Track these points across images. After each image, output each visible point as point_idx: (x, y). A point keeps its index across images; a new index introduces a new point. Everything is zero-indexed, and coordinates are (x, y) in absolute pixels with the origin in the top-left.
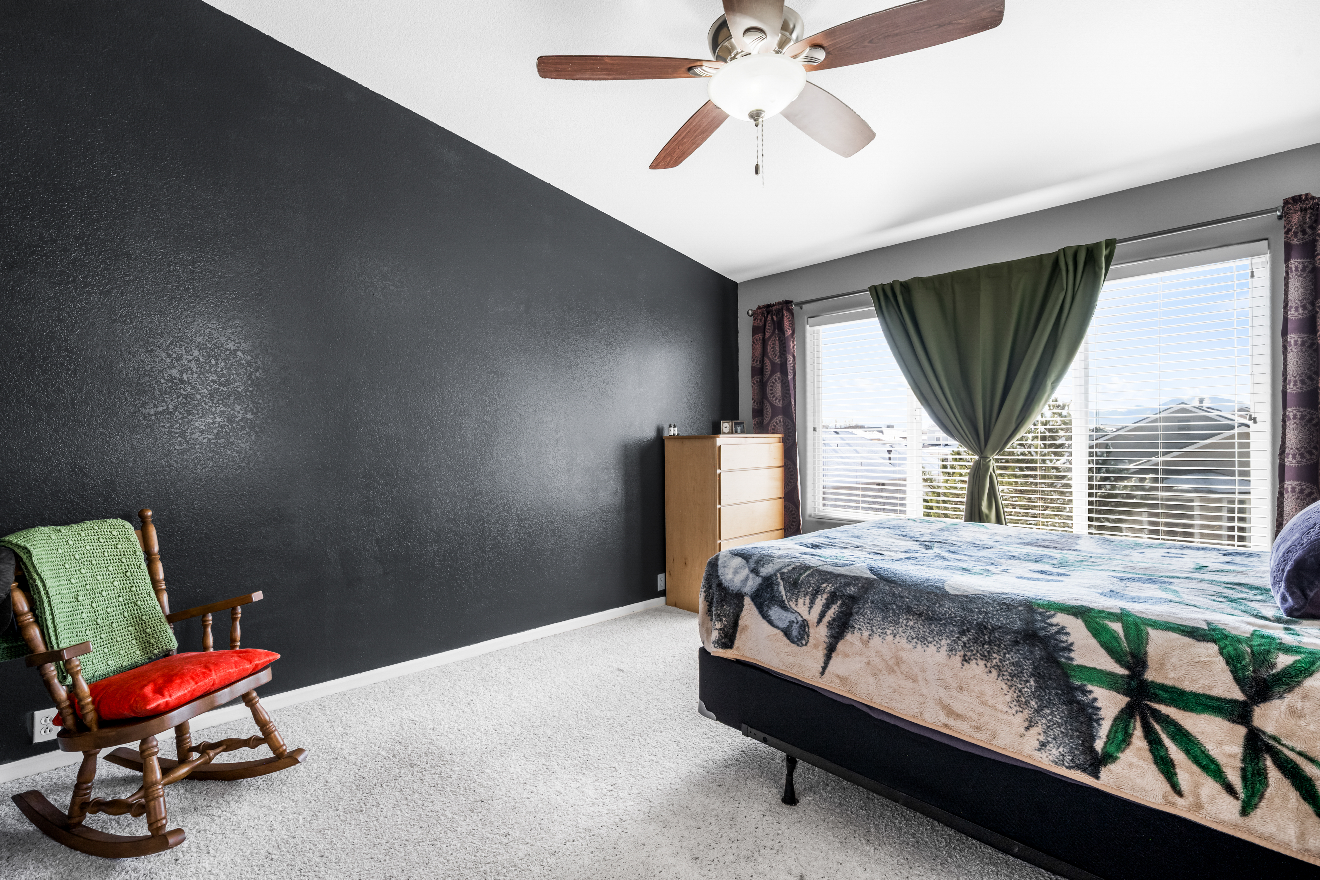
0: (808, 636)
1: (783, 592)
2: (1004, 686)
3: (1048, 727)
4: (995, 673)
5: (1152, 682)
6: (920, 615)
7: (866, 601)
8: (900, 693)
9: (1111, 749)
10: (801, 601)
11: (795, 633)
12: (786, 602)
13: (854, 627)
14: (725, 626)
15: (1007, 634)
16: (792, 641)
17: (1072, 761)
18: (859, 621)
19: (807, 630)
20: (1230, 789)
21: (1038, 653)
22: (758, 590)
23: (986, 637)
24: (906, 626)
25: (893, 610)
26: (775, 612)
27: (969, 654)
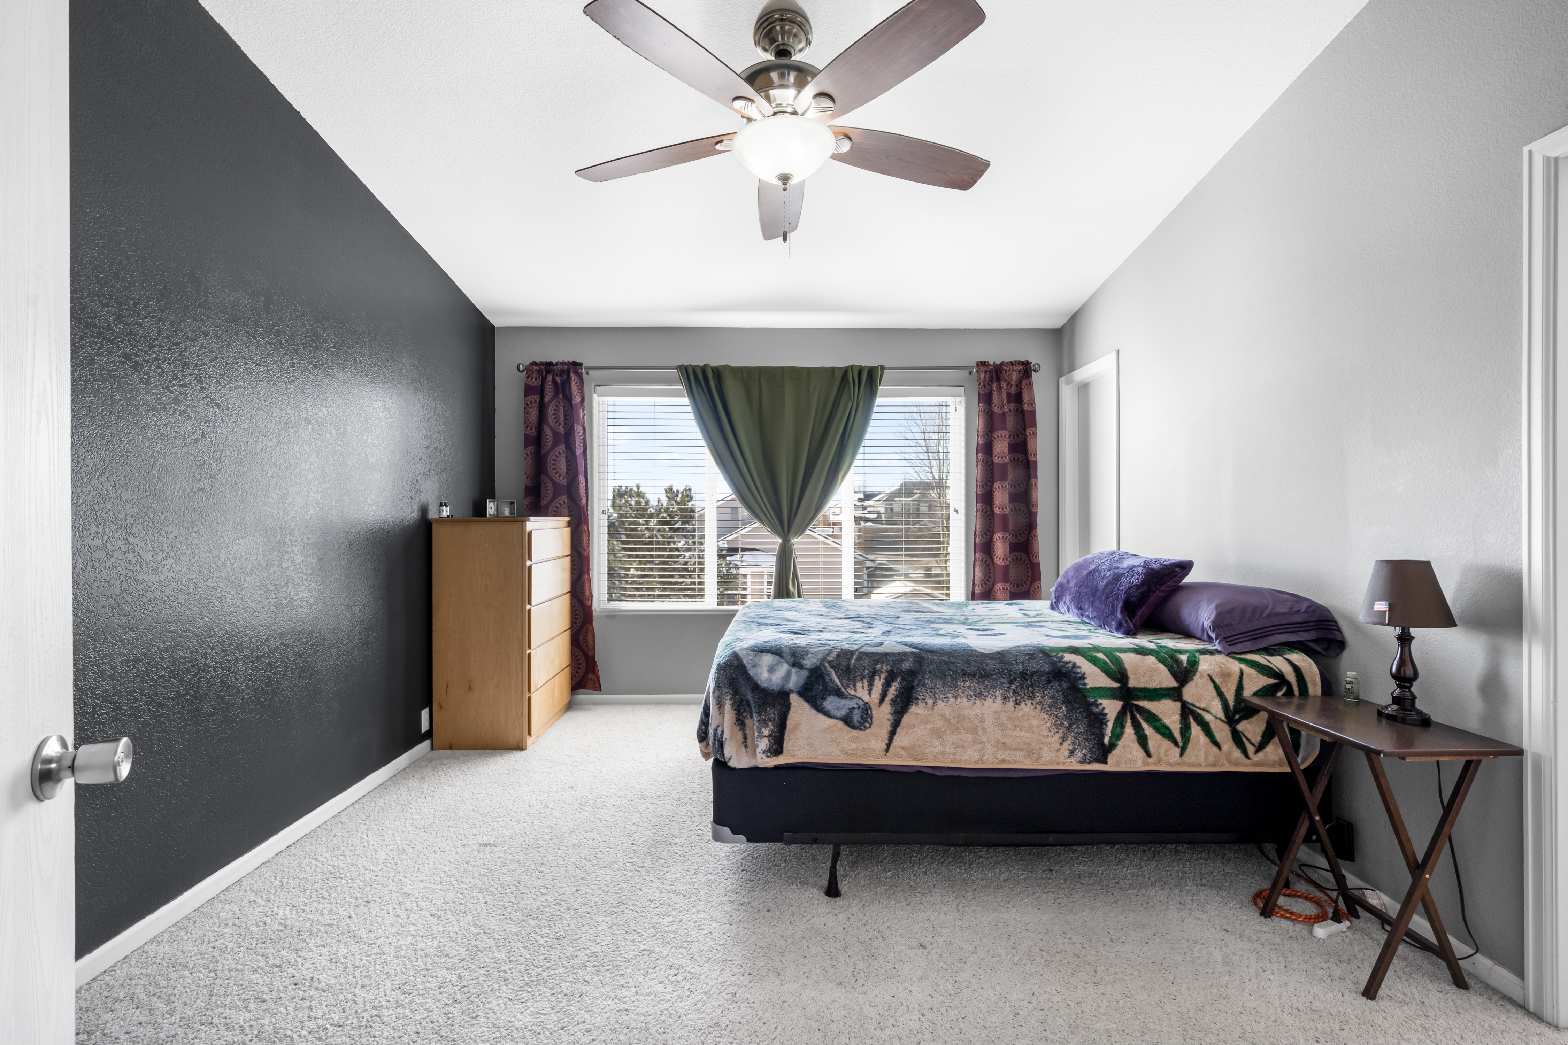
0: (871, 718)
1: (837, 681)
2: (1046, 716)
3: (1075, 738)
4: (1039, 707)
5: (1133, 688)
6: (974, 675)
7: (924, 672)
8: (963, 747)
9: (1114, 740)
10: (859, 685)
11: (856, 717)
12: (843, 690)
13: (918, 699)
14: (773, 731)
15: (1042, 676)
16: (854, 727)
17: (1091, 757)
18: (921, 693)
19: (869, 712)
20: (1175, 743)
21: (1065, 685)
22: (806, 684)
23: (1029, 682)
24: (964, 687)
25: (950, 675)
26: (830, 703)
27: (1019, 698)
